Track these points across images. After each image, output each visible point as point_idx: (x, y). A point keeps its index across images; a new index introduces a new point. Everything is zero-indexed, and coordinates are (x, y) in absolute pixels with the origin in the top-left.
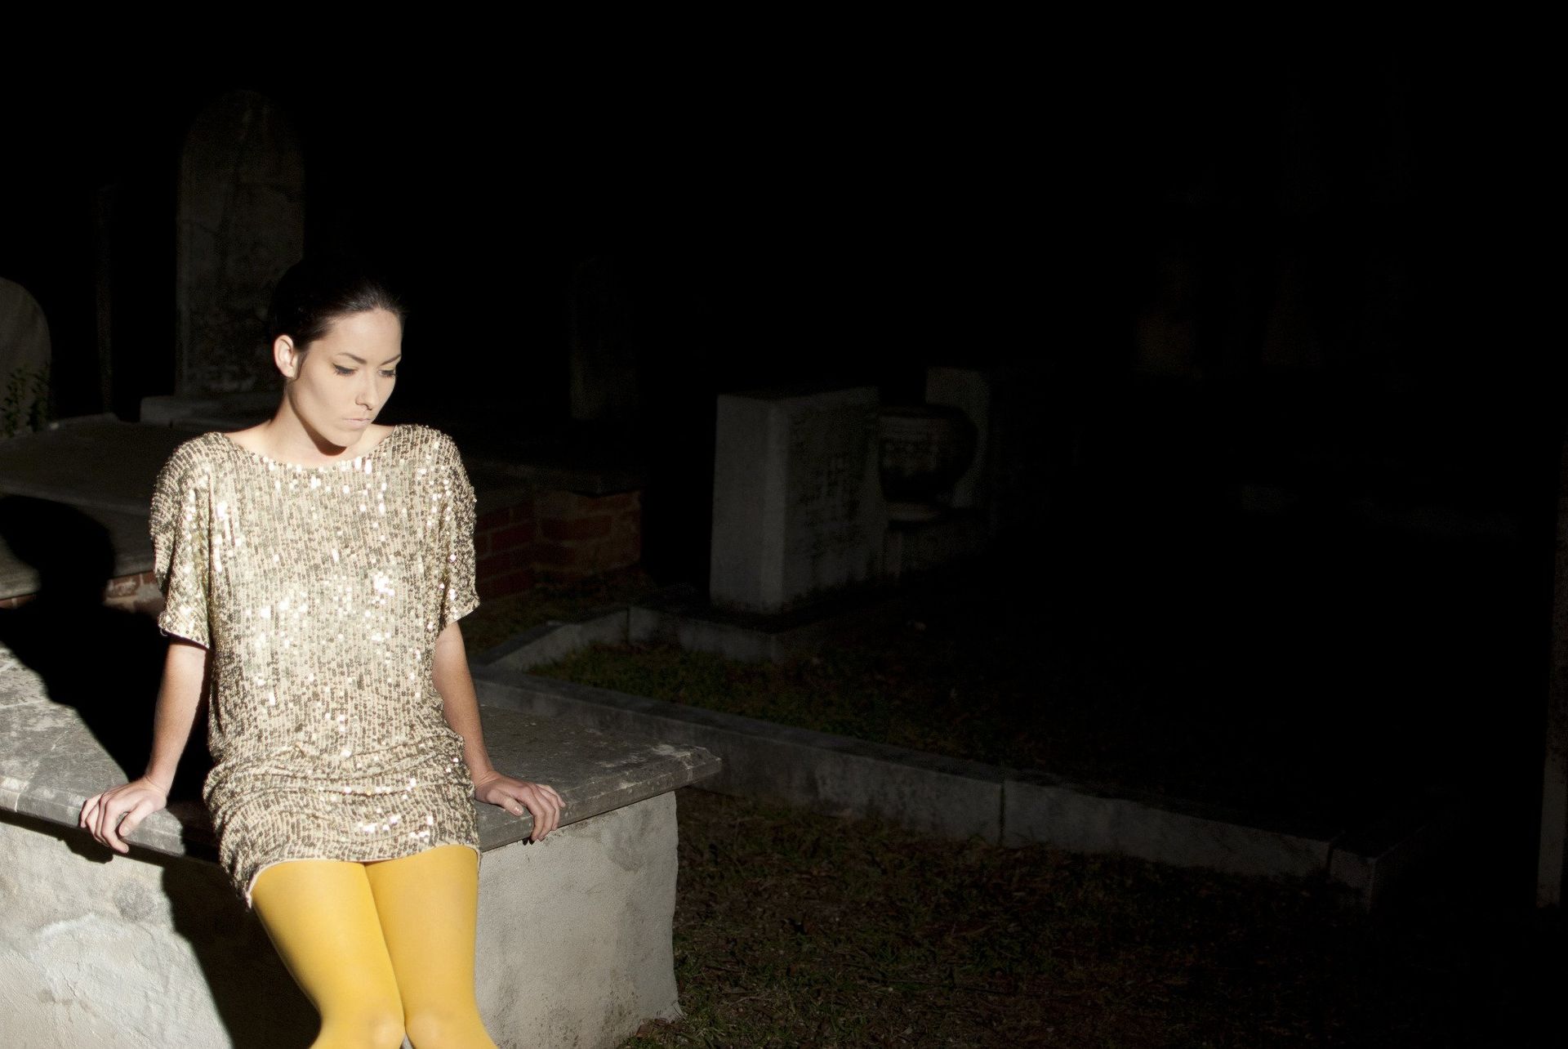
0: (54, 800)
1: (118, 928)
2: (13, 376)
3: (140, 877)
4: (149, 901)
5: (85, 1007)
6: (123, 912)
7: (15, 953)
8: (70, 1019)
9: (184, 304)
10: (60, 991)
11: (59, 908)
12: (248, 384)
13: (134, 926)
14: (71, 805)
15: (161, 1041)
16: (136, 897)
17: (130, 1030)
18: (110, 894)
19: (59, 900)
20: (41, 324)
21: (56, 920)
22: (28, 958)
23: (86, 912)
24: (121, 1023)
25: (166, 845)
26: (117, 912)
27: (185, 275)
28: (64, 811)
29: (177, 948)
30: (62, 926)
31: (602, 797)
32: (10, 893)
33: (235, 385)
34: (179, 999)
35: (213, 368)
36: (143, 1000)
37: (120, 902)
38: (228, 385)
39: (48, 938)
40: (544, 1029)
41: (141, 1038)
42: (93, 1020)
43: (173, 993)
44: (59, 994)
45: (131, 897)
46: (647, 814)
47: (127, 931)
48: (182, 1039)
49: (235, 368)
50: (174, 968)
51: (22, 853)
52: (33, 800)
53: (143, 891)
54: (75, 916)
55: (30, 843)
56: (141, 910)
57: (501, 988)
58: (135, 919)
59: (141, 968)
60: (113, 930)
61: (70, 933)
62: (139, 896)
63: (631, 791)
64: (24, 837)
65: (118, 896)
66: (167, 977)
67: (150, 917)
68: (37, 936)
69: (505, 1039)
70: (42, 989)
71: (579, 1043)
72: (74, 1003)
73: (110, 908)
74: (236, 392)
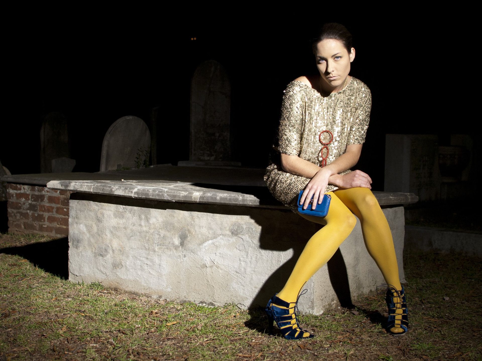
0: (212, 196)
1: (229, 239)
2: (139, 150)
3: (239, 220)
4: (242, 228)
5: (218, 267)
6: (232, 233)
7: (193, 254)
8: (212, 272)
9: (193, 130)
10: (209, 263)
11: (209, 236)
12: (213, 158)
13: (236, 237)
14: (218, 196)
15: (245, 274)
16: (237, 227)
17: (233, 272)
18: (228, 228)
19: (209, 233)
20: (148, 133)
21: (208, 240)
22: (197, 255)
23: (219, 235)
24: (231, 271)
25: (252, 203)
26: (230, 234)
27: (193, 120)
28: (216, 198)
29: (251, 242)
30: (210, 242)
31: (385, 199)
32: (192, 234)
33: (208, 158)
34: (251, 259)
35: (202, 152)
36: (239, 261)
37: (231, 230)
38: (207, 158)
39: (205, 246)
40: (367, 275)
41: (238, 274)
42: (221, 271)
43: (249, 257)
44: (208, 264)
45: (236, 228)
46: (396, 212)
47: (234, 239)
48: (252, 272)
49: (208, 152)
50: (250, 248)
51: (197, 220)
52: (205, 197)
53: (240, 225)
54: (215, 238)
55: (200, 216)
56: (239, 231)
57: (355, 258)
58: (236, 235)
59: (238, 251)
60: (229, 240)
61: (213, 243)
62: (238, 227)
63: (393, 199)
64: (198, 214)
65: (231, 228)
66: (248, 252)
67: (242, 233)
68: (201, 247)
69: (356, 275)
70: (202, 264)
71: (377, 283)
72: (214, 266)
73: (228, 233)
74: (209, 160)
